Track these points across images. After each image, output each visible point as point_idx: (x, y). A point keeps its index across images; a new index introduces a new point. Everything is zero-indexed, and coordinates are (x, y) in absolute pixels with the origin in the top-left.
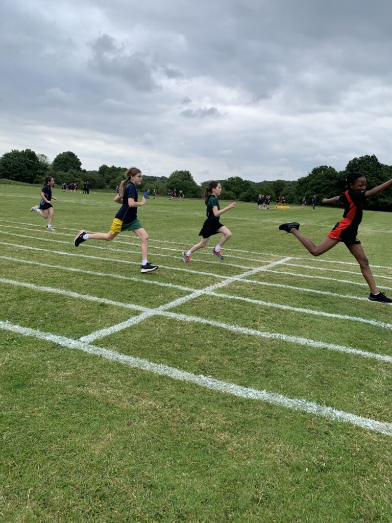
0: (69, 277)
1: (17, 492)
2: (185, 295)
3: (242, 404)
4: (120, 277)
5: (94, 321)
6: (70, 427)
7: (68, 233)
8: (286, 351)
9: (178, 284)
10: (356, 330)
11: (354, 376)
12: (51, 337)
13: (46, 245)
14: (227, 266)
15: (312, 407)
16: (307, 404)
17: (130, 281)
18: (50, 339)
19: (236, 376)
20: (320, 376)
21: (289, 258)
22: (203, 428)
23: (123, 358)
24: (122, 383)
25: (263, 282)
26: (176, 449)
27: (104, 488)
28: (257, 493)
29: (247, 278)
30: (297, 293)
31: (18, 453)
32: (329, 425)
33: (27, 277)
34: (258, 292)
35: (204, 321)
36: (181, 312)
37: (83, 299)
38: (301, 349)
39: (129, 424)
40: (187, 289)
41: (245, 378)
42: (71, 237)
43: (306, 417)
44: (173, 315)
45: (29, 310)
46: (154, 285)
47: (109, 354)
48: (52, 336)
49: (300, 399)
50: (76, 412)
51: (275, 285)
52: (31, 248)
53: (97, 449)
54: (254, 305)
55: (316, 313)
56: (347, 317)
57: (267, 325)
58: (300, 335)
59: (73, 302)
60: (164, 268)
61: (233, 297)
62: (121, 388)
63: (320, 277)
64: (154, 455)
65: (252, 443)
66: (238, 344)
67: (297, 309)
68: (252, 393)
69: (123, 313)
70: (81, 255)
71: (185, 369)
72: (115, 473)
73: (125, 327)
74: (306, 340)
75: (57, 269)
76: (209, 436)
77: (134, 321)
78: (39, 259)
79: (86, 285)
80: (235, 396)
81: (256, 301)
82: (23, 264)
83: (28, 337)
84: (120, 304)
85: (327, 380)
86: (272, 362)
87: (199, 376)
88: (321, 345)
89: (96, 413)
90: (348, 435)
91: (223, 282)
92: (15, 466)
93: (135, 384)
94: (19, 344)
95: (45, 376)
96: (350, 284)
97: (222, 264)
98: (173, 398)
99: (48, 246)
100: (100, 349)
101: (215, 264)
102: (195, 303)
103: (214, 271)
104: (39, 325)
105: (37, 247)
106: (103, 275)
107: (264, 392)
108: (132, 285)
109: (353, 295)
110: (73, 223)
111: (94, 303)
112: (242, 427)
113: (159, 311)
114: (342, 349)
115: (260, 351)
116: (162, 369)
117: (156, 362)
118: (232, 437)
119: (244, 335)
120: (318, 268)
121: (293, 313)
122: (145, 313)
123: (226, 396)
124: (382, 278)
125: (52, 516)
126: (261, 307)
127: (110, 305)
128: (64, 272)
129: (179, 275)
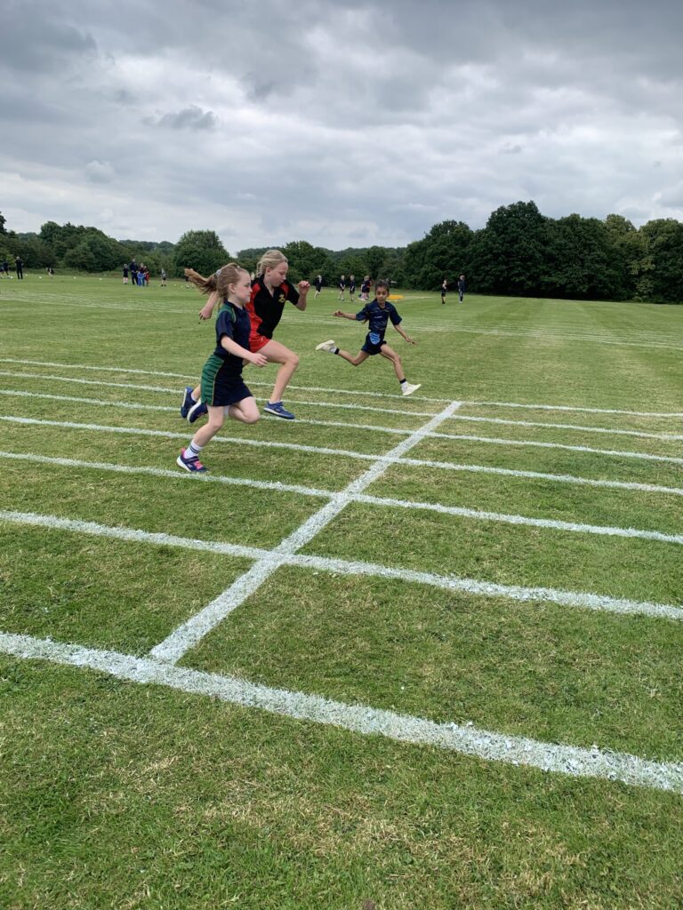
0: (63, 481)
2: (318, 509)
3: (574, 796)
4: (169, 473)
7: (19, 370)
8: (577, 631)
9: (293, 482)
12: (83, 657)
14: (360, 429)
18: (84, 662)
21: (456, 405)
24: (295, 772)
25: (443, 461)
29: (412, 456)
30: (516, 484)
34: (449, 488)
35: (385, 572)
36: (329, 552)
37: (117, 539)
38: (600, 622)
40: (313, 492)
41: (540, 718)
42: (28, 379)
44: (318, 563)
46: (245, 487)
48: (86, 652)
49: (672, 760)
51: (470, 468)
54: (457, 521)
55: (575, 527)
57: (504, 567)
58: (579, 586)
59: (95, 547)
60: (247, 445)
61: (409, 504)
62: (301, 791)
63: (534, 443)
66: (478, 625)
67: (537, 523)
68: (574, 760)
69: (214, 568)
70: (66, 424)
71: (409, 710)
73: (233, 605)
74: (595, 597)
75: (32, 464)
77: (244, 586)
79: (106, 501)
80: (544, 773)
81: (454, 511)
83: (31, 663)
84: (200, 545)
86: (566, 664)
87: (448, 726)
88: (628, 606)
91: (372, 468)
93: (325, 771)
94: (16, 689)
97: (350, 425)
98: (426, 804)
100: (207, 676)
101: (338, 428)
102: (347, 527)
103: (345, 445)
104: (45, 625)
106: (133, 470)
107: (596, 750)
108: (201, 492)
109: (610, 479)
110: (21, 348)
111: (143, 546)
113: (286, 554)
114: (670, 611)
115: (529, 637)
116: (363, 718)
117: (340, 700)
119: (478, 598)
120: (519, 423)
121: (537, 532)
122: (259, 563)
126: (477, 523)
127: (180, 550)
128: (47, 470)
129: (282, 458)
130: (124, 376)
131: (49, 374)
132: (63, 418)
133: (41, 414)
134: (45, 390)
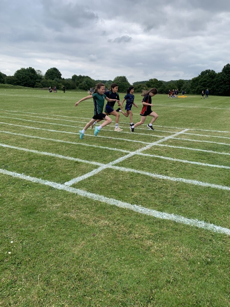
0: (57, 145)
1: (32, 276)
2: (124, 156)
3: (160, 222)
4: (86, 145)
5: (72, 173)
6: (61, 237)
7: (55, 118)
8: (186, 189)
9: (120, 149)
10: (228, 175)
11: (227, 204)
13: (43, 126)
14: (149, 136)
15: (202, 224)
16: (199, 222)
17: (92, 147)
18: (47, 184)
19: (156, 205)
20: (206, 204)
21: (187, 130)
22: (137, 237)
23: (90, 195)
24: (89, 210)
25: (171, 145)
26: (121, 251)
27: (81, 274)
28: (169, 277)
29: (162, 143)
30: (192, 152)
31: (32, 253)
32: (212, 235)
33: (32, 146)
34: (168, 152)
35: (136, 171)
36: (122, 166)
37: (65, 159)
38: (194, 188)
39: (94, 236)
40: (125, 151)
41: (161, 207)
42: (57, 120)
43: (198, 230)
44: (117, 168)
45: (35, 167)
46: (106, 149)
47: (82, 193)
48: (49, 182)
49: (194, 219)
50: (64, 228)
51: (179, 147)
52: (35, 128)
53: (76, 250)
54: (166, 161)
55: (204, 164)
56: (223, 167)
57: (174, 173)
58: (194, 179)
59: (60, 161)
60: (112, 139)
61: (153, 156)
62: (89, 213)
63: (206, 141)
64: (109, 254)
65: (166, 247)
66: (157, 185)
67: (192, 162)
68: (165, 216)
69: (88, 167)
70: (63, 132)
71: (126, 201)
72: (87, 265)
73: (90, 176)
74: (197, 182)
75: (50, 141)
76: (140, 242)
77: (95, 172)
78: (39, 135)
79: (67, 150)
80: (155, 217)
81: (167, 158)
82: (30, 138)
83: (35, 183)
84: (87, 162)
85: (211, 207)
86: (177, 196)
87: (134, 205)
88: (207, 185)
89: (75, 229)
90: (224, 241)
91: (147, 146)
92: (30, 261)
93: (97, 211)
94: (30, 188)
95: (45, 207)
96: (225, 145)
97: (146, 135)
98: (119, 219)
99: (44, 126)
100: (76, 189)
101: (142, 135)
102: (130, 160)
103: (141, 140)
104: (41, 176)
105: (38, 127)
106: (77, 144)
107: (173, 215)
108: (93, 150)
109: (226, 152)
110: (58, 112)
111: (72, 161)
112: (160, 237)
113: (109, 166)
114: (219, 187)
115: (170, 189)
116: (112, 201)
117: (108, 197)
118: (154, 243)
119: (160, 179)
120: (205, 136)
121: (190, 165)
122: (101, 167)
123: (149, 217)
125: (52, 291)
126: (170, 161)
127: (81, 162)
128: (54, 143)
129: (120, 143)
130: (85, 120)
131: (63, 119)
132: (63, 130)
133: (58, 129)
134: (61, 123)
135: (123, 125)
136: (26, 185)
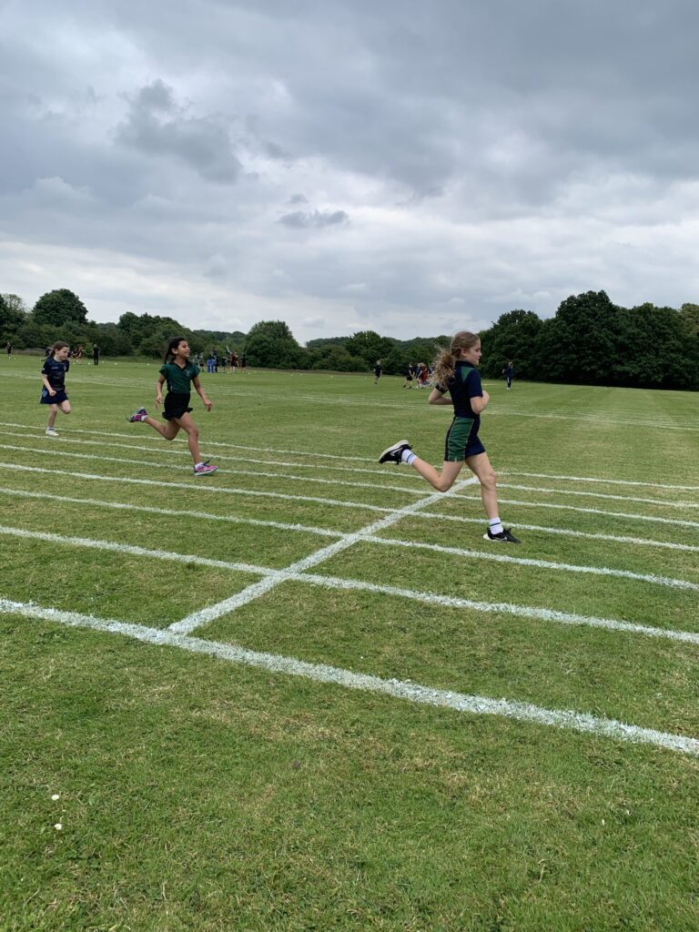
0: (117, 519)
1: (142, 889)
2: (329, 544)
3: (473, 723)
4: (207, 516)
5: (183, 596)
6: (200, 777)
7: (88, 439)
8: (522, 632)
9: (311, 525)
10: (626, 592)
11: (641, 668)
12: (116, 627)
13: (56, 462)
14: (385, 489)
15: (587, 723)
16: (578, 717)
17: (226, 522)
18: (117, 630)
19: (451, 678)
20: (586, 670)
22: (419, 766)
23: (253, 657)
24: (264, 698)
25: (453, 515)
26: (385, 803)
27: (286, 873)
28: (534, 863)
29: (426, 510)
31: (122, 826)
32: (621, 750)
33: (37, 522)
34: (450, 534)
35: (373, 587)
36: (330, 573)
37: (153, 558)
38: (545, 628)
39: (296, 768)
40: (328, 533)
41: (467, 681)
42: (96, 446)
43: (581, 739)
44: (317, 579)
45: (64, 581)
46: (270, 527)
47: (228, 651)
48: (119, 625)
49: (563, 709)
50: (201, 753)
51: (476, 521)
52: (31, 469)
53: (256, 810)
54: (449, 557)
55: (554, 566)
56: (606, 571)
57: (479, 589)
58: (538, 604)
59: (137, 563)
60: (279, 498)
61: (410, 544)
62: (264, 709)
63: (546, 505)
64: (353, 815)
65: (505, 786)
66: (440, 625)
67: (522, 561)
68: (483, 705)
69: (230, 579)
70: (124, 479)
71: (363, 670)
72: (297, 847)
73: (240, 603)
74: (549, 612)
75: (92, 507)
76: (433, 778)
77: (251, 593)
78: (49, 487)
79: (150, 533)
80: (456, 711)
81: (450, 550)
82: (24, 499)
83: (77, 628)
84: (222, 564)
85: (600, 677)
86: (504, 652)
87: (390, 681)
88: (576, 619)
89: (235, 752)
90: (654, 763)
91: (387, 518)
92: (125, 847)
93: (286, 700)
94: (64, 642)
95: (127, 695)
96: (598, 515)
97: (377, 486)
98: (358, 720)
99: (58, 463)
100: (210, 643)
101: (365, 488)
102: (350, 557)
103: (367, 500)
104: (90, 607)
105: (41, 467)
106: (176, 513)
107: (503, 701)
108: (231, 530)
109: (607, 534)
111: (175, 563)
112: (482, 760)
113: (292, 573)
114: (612, 624)
115: (480, 634)
116: (324, 673)
117: (310, 662)
118: (470, 777)
119: (447, 608)
120: (539, 489)
122: (268, 578)
123: (443, 712)
124: (646, 503)
125: (214, 924)
126: (463, 559)
127: (203, 567)
128: (104, 511)
129: (308, 509)
130: (181, 445)
131: (115, 442)
132: (123, 475)
133: (104, 472)
134: (110, 455)
135: (302, 458)
136: (53, 633)
